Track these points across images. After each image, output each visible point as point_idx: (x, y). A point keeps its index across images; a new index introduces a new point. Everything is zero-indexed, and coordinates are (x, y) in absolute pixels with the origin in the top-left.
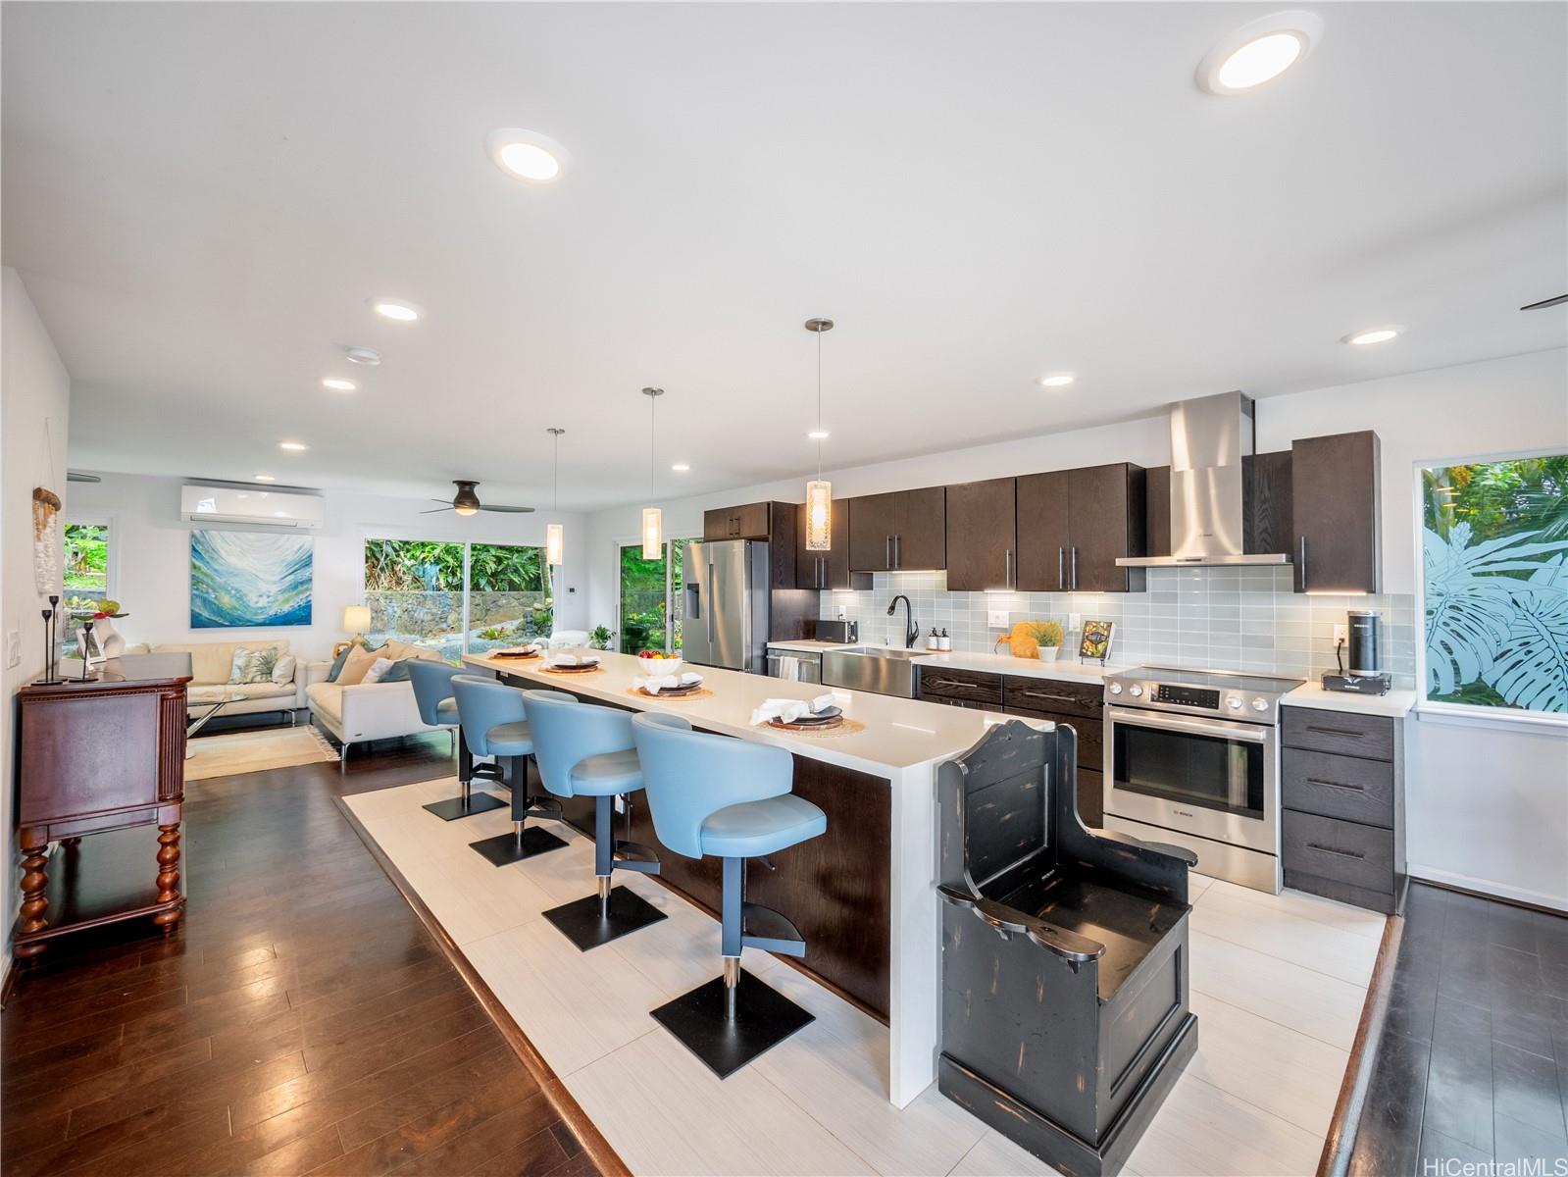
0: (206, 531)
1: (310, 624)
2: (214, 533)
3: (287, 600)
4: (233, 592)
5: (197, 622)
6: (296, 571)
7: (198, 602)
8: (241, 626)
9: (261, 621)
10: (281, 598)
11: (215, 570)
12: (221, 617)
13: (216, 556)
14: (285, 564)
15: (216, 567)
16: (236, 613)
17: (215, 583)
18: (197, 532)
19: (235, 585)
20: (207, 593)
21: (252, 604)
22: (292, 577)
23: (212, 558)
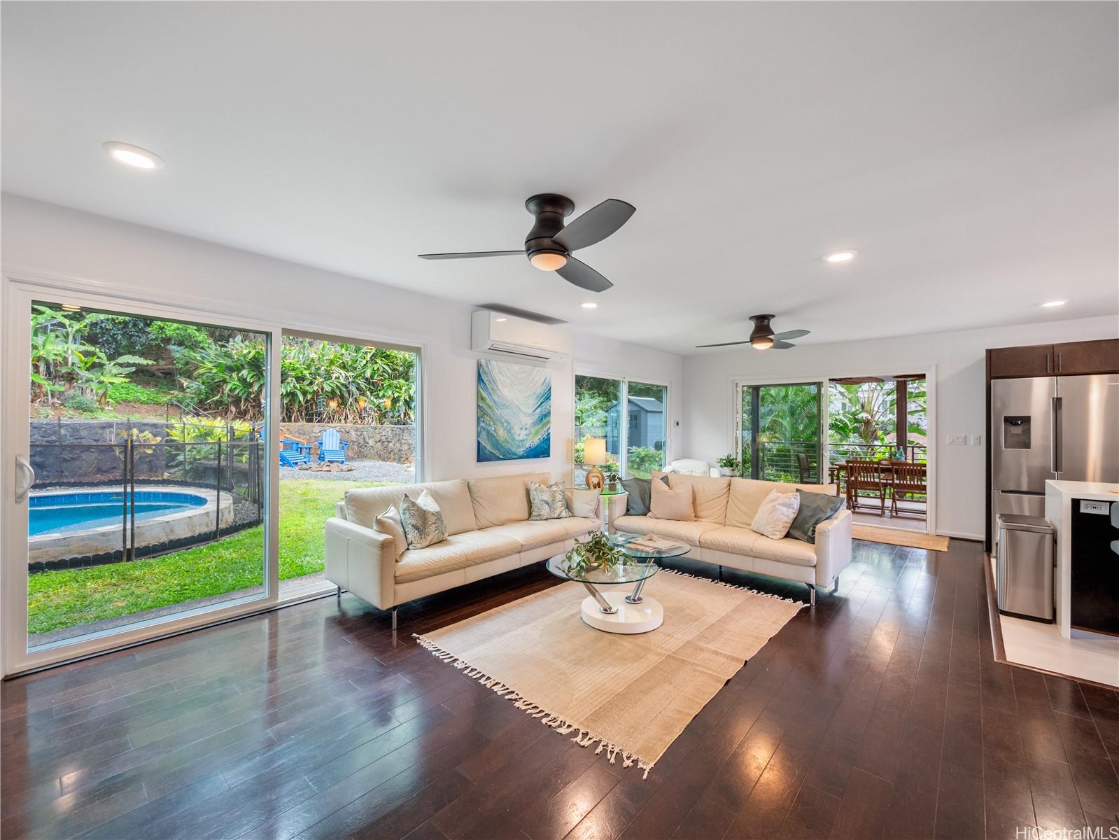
0: (489, 361)
1: (549, 456)
2: (494, 363)
3: (536, 433)
4: (505, 424)
5: (482, 456)
6: (542, 403)
7: (484, 434)
8: (510, 459)
9: (521, 454)
10: (533, 431)
11: (495, 402)
12: (498, 449)
13: (495, 387)
14: (535, 396)
15: (496, 398)
16: (507, 446)
17: (494, 414)
18: (483, 362)
19: (507, 418)
20: (490, 425)
21: (516, 437)
22: (539, 409)
23: (493, 389)
